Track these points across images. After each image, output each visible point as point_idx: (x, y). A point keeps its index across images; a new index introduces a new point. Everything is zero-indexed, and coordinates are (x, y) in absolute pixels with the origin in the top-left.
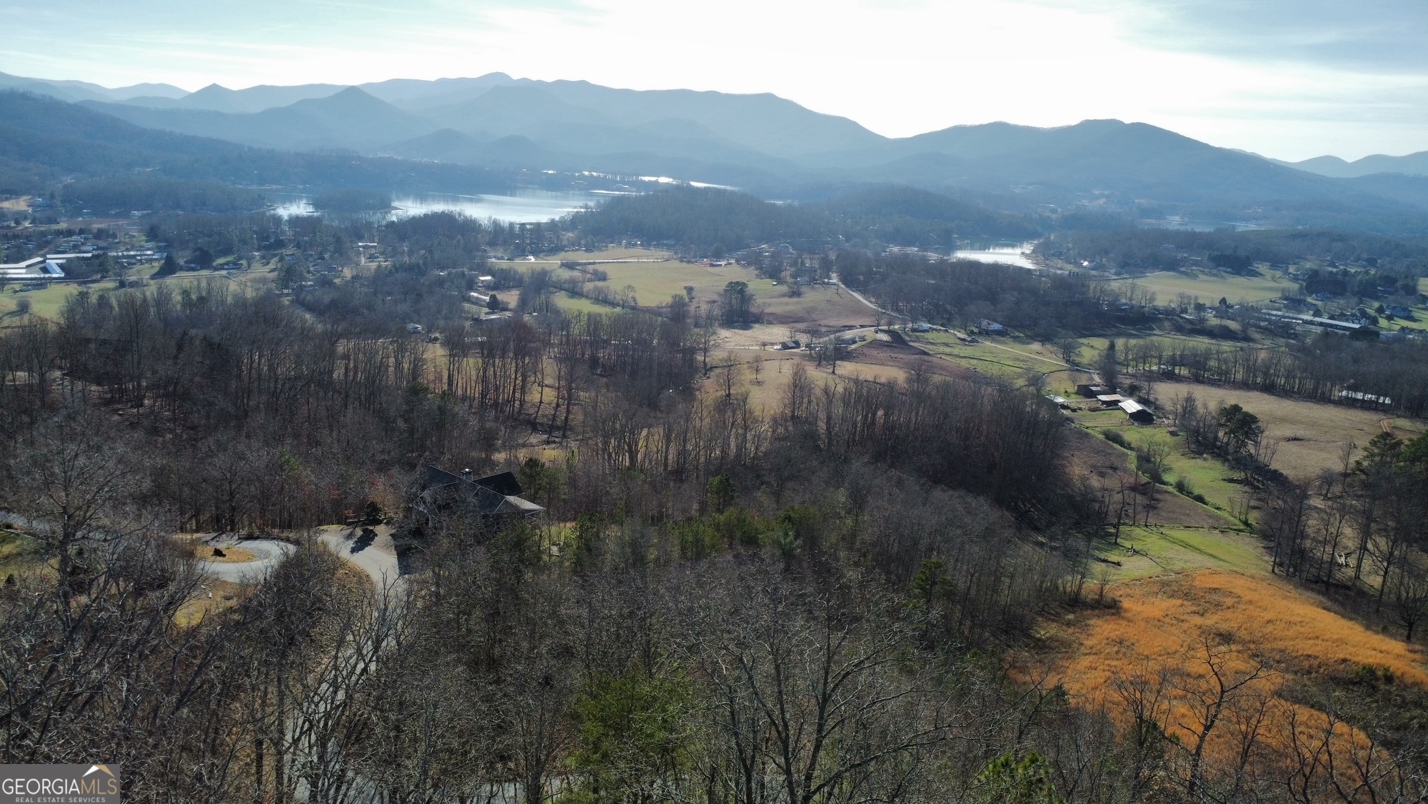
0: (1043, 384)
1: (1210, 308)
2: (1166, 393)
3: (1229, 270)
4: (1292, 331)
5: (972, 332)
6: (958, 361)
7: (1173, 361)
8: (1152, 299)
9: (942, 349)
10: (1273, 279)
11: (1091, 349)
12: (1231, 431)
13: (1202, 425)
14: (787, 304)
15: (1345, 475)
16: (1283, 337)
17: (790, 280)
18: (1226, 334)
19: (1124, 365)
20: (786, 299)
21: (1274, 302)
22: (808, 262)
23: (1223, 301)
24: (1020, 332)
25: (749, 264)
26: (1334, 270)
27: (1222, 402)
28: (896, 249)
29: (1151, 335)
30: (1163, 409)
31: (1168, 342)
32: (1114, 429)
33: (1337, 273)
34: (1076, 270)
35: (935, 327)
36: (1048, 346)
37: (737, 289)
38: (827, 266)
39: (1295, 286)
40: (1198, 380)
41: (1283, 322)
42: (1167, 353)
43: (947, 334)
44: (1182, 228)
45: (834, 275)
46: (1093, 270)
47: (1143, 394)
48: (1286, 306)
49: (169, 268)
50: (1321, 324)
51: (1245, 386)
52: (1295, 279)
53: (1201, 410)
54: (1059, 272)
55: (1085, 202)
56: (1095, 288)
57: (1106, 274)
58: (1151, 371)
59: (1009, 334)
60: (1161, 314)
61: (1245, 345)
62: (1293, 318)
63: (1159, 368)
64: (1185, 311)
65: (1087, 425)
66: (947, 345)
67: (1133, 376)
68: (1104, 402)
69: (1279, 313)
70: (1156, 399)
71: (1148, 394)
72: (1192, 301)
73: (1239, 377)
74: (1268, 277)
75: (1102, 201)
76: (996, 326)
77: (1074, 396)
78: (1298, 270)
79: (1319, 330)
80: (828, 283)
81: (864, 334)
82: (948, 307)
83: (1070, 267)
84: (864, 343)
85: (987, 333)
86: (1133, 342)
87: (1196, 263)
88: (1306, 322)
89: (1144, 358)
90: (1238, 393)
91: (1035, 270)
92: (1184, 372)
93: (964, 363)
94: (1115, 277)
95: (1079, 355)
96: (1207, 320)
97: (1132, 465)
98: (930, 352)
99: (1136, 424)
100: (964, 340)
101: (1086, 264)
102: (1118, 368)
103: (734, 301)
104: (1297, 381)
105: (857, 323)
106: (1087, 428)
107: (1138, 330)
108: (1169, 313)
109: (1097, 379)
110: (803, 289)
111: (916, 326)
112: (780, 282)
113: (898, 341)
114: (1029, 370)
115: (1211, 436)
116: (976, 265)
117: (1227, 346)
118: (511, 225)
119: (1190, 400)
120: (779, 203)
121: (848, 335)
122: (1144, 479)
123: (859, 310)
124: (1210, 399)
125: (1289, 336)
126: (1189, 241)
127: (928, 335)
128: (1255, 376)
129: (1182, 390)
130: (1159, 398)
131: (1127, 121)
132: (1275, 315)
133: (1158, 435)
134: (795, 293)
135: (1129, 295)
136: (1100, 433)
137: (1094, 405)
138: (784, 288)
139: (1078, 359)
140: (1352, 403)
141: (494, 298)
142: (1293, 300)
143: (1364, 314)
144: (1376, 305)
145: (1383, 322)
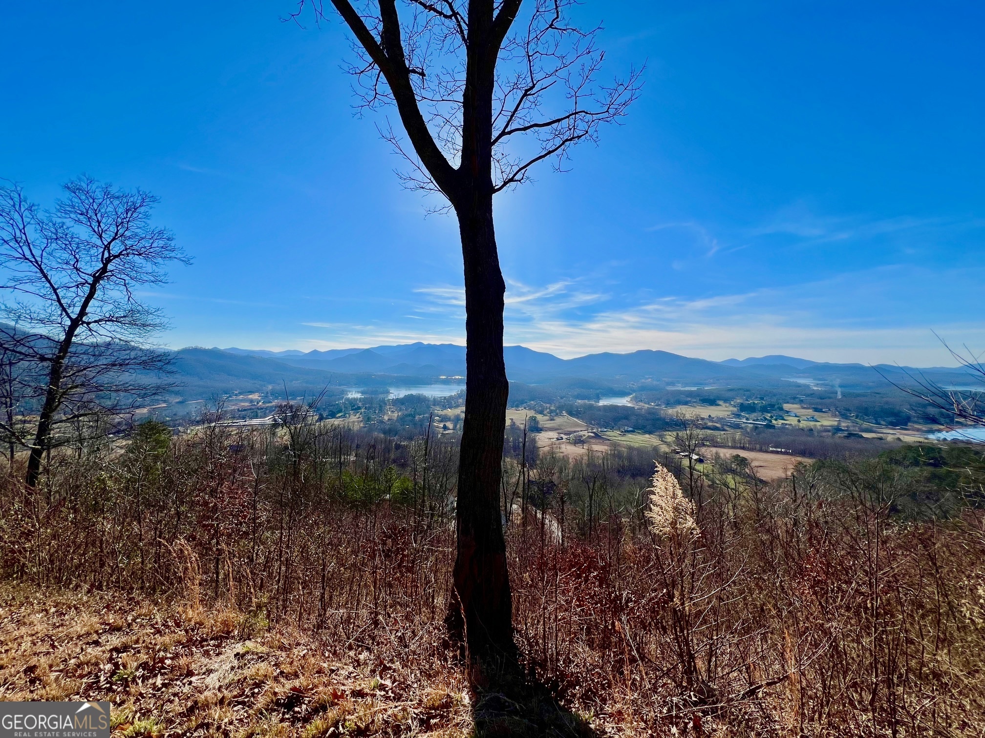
4: (741, 426)
5: (623, 431)
6: (622, 442)
9: (614, 438)
10: (726, 407)
11: (669, 436)
12: (738, 464)
13: (724, 462)
14: (551, 423)
17: (548, 414)
18: (717, 428)
19: (683, 441)
21: (730, 415)
22: (552, 407)
23: (710, 416)
24: (640, 430)
25: (532, 409)
26: (748, 402)
27: (731, 454)
30: (705, 457)
33: (750, 403)
35: (608, 430)
36: (653, 435)
37: (532, 419)
38: (560, 409)
39: (735, 409)
40: (713, 446)
41: (736, 423)
42: (699, 437)
43: (614, 432)
45: (564, 412)
46: (657, 406)
47: (696, 452)
48: (735, 417)
49: (321, 419)
50: (751, 423)
51: (734, 447)
52: (735, 406)
53: (722, 457)
54: (644, 407)
57: (663, 408)
58: (696, 444)
59: (636, 432)
61: (726, 432)
62: (739, 421)
64: (698, 420)
66: (615, 436)
68: (682, 455)
69: (733, 420)
72: (699, 416)
76: (630, 429)
79: (751, 425)
80: (563, 415)
83: (647, 406)
85: (628, 432)
87: (695, 402)
88: (744, 423)
93: (625, 443)
99: (697, 463)
101: (654, 404)
103: (532, 423)
110: (555, 418)
111: (601, 430)
112: (545, 415)
115: (729, 466)
117: (719, 433)
119: (717, 453)
123: (578, 425)
125: (739, 428)
127: (607, 433)
134: (552, 419)
138: (547, 418)
140: (777, 452)
141: (445, 425)
142: (737, 415)
143: (766, 419)
144: (769, 415)
145: (774, 422)
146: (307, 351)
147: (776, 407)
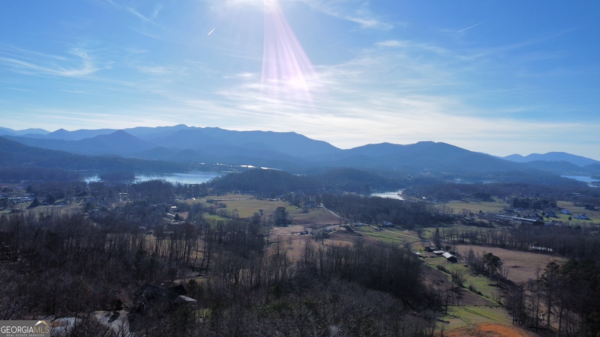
0: (410, 247)
1: (476, 215)
2: (462, 249)
3: (482, 199)
4: (510, 223)
5: (380, 226)
6: (375, 238)
7: (463, 236)
8: (452, 211)
9: (368, 233)
10: (500, 202)
11: (429, 232)
12: (489, 264)
13: (477, 262)
14: (302, 216)
15: (538, 281)
16: (506, 226)
17: (303, 206)
18: (483, 225)
19: (443, 238)
20: (302, 214)
21: (501, 212)
22: (311, 199)
23: (481, 212)
24: (399, 226)
25: (286, 200)
26: (523, 198)
27: (484, 252)
28: (347, 193)
29: (453, 226)
30: (461, 256)
31: (461, 229)
32: (441, 265)
33: (525, 200)
34: (420, 200)
35: (364, 224)
36: (411, 231)
37: (281, 210)
38: (319, 201)
39: (509, 205)
40: (473, 243)
41: (505, 220)
42: (460, 233)
43: (370, 227)
44: (461, 183)
45: (322, 204)
46: (427, 200)
47: (452, 250)
48: (506, 213)
50: (521, 220)
51: (493, 245)
52: (508, 202)
53: (476, 256)
54: (414, 201)
55: (422, 173)
56: (429, 207)
57: (433, 202)
58: (454, 241)
59: (395, 227)
60: (457, 217)
61: (491, 229)
62: (509, 218)
63: (458, 239)
64: (466, 216)
65: (430, 263)
66: (369, 232)
67: (447, 243)
68: (436, 254)
69: (503, 216)
70: (458, 252)
71: (454, 250)
72: (468, 212)
73: (490, 242)
74: (498, 201)
75: (429, 173)
76: (390, 224)
77: (424, 252)
78: (509, 199)
79: (520, 222)
80: (319, 207)
81: (335, 228)
82: (370, 216)
83: (418, 199)
84: (335, 231)
85: (386, 227)
86: (446, 229)
87: (468, 197)
88: (515, 219)
89: (451, 236)
90: (491, 248)
91: (404, 201)
92: (468, 240)
93: (377, 239)
94: (436, 203)
95: (424, 234)
96: (475, 219)
97: (450, 279)
98: (363, 235)
99: (450, 263)
100: (377, 229)
101: (424, 198)
102: (441, 239)
103: (280, 215)
104: (514, 243)
105: (332, 223)
106: (430, 265)
107: (447, 224)
108: (459, 217)
109: (433, 245)
110: (309, 210)
111: (356, 224)
112: (299, 207)
113: (349, 230)
114: (404, 241)
115: (481, 266)
116: (380, 198)
117: (484, 230)
118: (186, 185)
119: (471, 252)
120: (298, 175)
121: (328, 228)
122: (456, 286)
123: (332, 218)
124: (480, 251)
125: (508, 225)
126: (464, 188)
127: (362, 228)
128: (497, 242)
129: (467, 248)
130: (459, 251)
131: (436, 141)
132: (502, 217)
133: (460, 267)
134: (306, 212)
135: (442, 210)
136: (436, 267)
137: (432, 255)
138: (301, 210)
139: (424, 237)
140: (537, 251)
141: (177, 215)
142: (509, 211)
143: (537, 216)
144: (542, 212)
145: (545, 219)
146: (52, 131)
147: (549, 203)
